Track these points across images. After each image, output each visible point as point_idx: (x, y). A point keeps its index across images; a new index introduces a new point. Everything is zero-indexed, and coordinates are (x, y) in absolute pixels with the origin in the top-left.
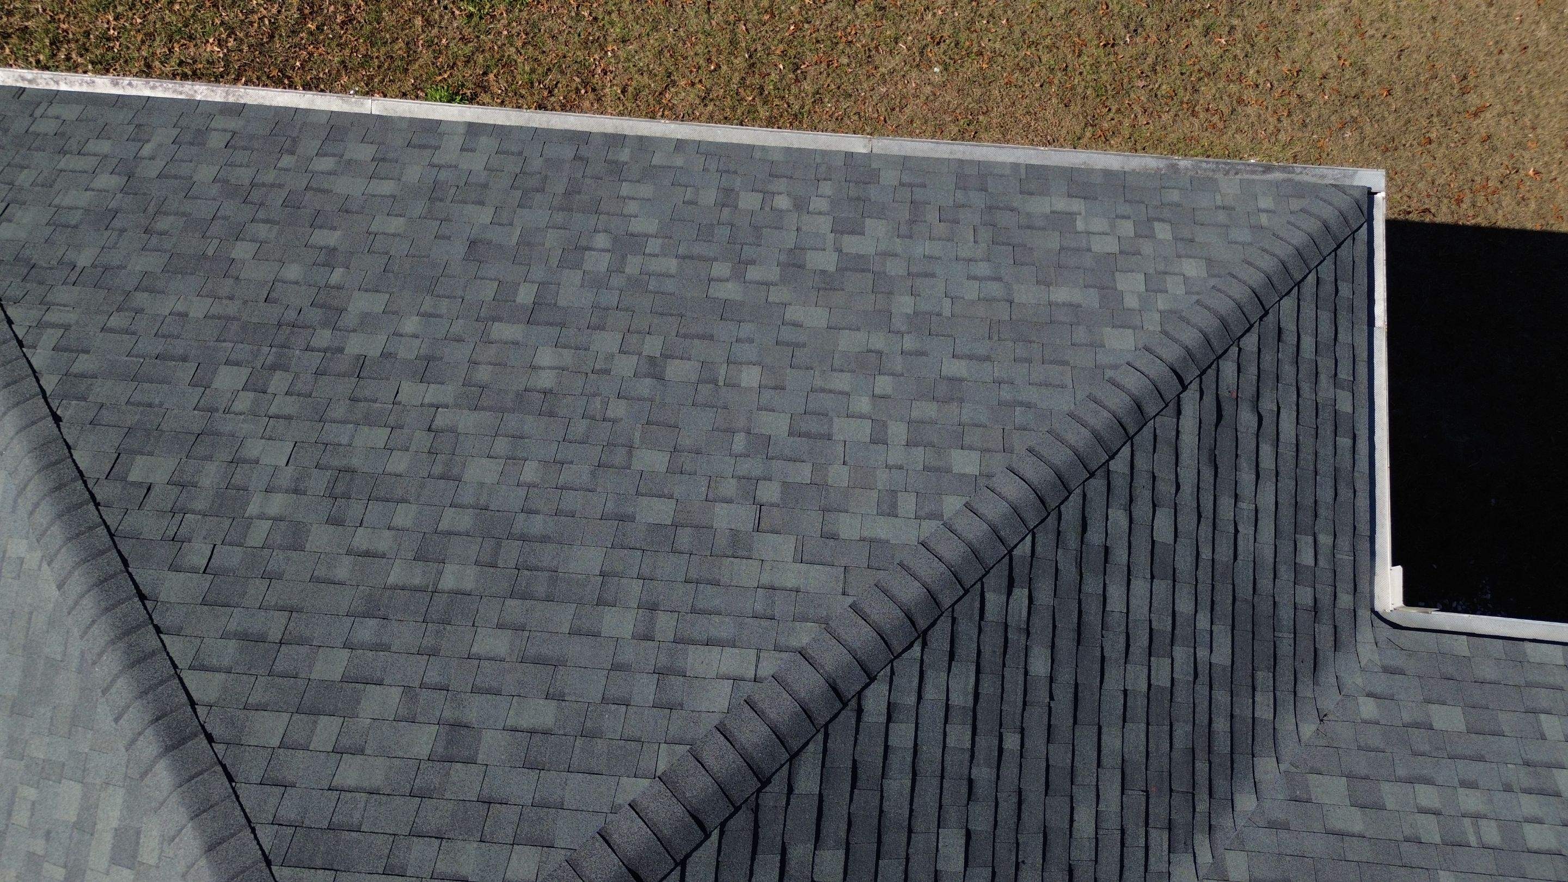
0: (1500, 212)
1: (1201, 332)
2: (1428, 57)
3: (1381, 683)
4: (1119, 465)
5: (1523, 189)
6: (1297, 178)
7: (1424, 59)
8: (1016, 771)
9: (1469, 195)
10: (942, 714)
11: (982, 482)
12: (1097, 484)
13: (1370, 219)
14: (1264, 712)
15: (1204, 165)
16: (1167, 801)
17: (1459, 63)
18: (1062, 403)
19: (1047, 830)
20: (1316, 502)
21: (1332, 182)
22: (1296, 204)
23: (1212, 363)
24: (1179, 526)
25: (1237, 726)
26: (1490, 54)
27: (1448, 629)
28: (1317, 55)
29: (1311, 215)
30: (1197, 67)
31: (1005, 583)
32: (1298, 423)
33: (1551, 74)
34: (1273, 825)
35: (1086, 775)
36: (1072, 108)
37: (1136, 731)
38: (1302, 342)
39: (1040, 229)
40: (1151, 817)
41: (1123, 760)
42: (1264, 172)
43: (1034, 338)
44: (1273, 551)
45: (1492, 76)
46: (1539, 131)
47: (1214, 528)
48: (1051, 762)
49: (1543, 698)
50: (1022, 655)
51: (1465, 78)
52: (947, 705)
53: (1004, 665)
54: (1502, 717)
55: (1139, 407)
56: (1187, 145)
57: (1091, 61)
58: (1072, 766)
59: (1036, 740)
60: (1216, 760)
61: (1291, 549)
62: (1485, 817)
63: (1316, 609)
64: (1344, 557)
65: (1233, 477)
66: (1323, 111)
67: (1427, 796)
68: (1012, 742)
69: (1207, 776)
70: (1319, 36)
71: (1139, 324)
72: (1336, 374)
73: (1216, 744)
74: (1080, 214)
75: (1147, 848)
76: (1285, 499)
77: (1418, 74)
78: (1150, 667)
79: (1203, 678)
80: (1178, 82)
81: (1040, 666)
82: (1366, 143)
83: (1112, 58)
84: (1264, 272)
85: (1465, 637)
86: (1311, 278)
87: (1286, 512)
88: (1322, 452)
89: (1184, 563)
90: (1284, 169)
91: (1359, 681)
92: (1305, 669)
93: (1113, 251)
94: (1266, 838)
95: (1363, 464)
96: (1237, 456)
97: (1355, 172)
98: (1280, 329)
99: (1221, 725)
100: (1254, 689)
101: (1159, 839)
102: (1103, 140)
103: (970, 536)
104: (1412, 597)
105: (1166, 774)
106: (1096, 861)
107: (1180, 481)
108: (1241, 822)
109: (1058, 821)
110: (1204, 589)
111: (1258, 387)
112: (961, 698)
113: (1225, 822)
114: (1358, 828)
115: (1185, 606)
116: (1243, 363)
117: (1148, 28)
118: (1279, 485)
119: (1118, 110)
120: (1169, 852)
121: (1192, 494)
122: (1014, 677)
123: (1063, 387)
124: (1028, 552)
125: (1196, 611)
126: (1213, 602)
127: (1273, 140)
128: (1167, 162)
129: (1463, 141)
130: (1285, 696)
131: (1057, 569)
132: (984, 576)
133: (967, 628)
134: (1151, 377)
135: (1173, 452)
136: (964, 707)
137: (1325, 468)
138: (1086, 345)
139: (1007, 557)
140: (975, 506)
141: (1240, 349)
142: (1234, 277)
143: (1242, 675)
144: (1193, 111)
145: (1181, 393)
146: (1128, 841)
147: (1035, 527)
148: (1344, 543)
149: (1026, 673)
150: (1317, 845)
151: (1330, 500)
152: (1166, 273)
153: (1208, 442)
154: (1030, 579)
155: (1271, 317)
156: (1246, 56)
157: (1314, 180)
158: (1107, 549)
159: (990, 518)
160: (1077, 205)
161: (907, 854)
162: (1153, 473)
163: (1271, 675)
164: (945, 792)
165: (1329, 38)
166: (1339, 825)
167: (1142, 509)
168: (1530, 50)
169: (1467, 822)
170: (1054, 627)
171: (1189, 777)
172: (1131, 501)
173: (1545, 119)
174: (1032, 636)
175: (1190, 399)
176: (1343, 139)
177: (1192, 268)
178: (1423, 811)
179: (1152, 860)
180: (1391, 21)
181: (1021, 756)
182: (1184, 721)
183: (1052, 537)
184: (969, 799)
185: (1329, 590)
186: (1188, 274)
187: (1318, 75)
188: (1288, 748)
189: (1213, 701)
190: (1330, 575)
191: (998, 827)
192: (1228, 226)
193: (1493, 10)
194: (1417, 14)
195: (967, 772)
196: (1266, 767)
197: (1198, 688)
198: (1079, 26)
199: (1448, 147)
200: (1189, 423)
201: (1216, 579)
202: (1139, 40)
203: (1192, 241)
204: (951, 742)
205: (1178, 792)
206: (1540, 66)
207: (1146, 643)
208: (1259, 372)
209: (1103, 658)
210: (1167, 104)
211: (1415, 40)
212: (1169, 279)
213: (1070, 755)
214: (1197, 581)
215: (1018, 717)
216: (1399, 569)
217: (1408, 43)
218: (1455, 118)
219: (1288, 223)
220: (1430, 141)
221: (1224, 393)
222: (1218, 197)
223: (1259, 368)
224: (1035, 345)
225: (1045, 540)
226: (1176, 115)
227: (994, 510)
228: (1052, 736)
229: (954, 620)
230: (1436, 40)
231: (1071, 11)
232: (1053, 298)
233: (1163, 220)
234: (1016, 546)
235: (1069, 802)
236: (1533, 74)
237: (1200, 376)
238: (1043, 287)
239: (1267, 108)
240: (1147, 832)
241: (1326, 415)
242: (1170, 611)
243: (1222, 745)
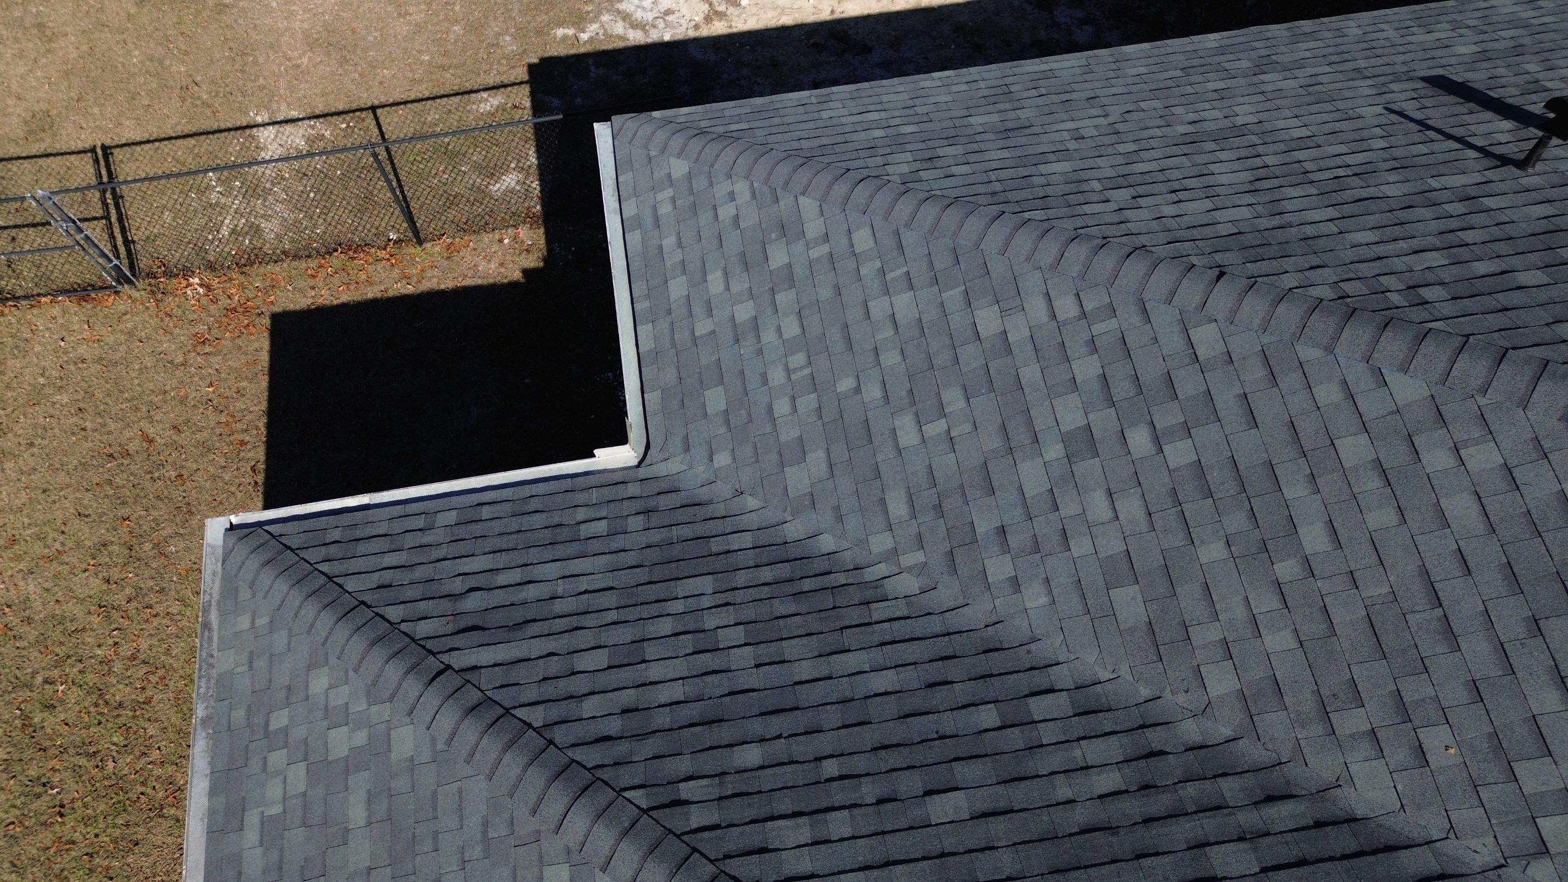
0: (252, 409)
1: (387, 662)
2: (87, 490)
3: (699, 452)
4: (537, 716)
5: (228, 393)
6: (216, 596)
7: (90, 494)
8: (856, 757)
9: (236, 436)
10: (823, 847)
11: (576, 858)
12: (560, 735)
13: (260, 524)
14: (747, 540)
15: (202, 691)
16: (845, 610)
17: (94, 462)
18: (478, 788)
19: (902, 715)
20: (546, 527)
21: (220, 564)
22: (245, 594)
23: (420, 645)
24: (590, 646)
25: (765, 561)
26: (86, 438)
27: (641, 408)
28: (80, 592)
29: (255, 578)
30: (92, 709)
31: (678, 810)
32: (473, 555)
33: (108, 386)
34: (840, 518)
35: (842, 688)
36: (139, 837)
37: (791, 649)
38: (390, 565)
39: (281, 857)
40: (862, 621)
41: (820, 656)
42: (209, 630)
43: (410, 834)
44: (600, 557)
45: (109, 433)
46: (168, 388)
47: (587, 612)
48: (840, 724)
49: (682, 336)
50: (746, 775)
51: (111, 455)
52: (813, 844)
53: (760, 792)
54: (705, 361)
55: (473, 709)
56: (185, 702)
57: (81, 828)
58: (838, 703)
59: (823, 743)
60: (798, 574)
61: (595, 541)
62: (786, 365)
63: (647, 512)
64: (595, 495)
65: (534, 605)
66: (147, 576)
67: (782, 407)
68: (831, 768)
69: (813, 579)
70: (60, 594)
71: (384, 726)
72: (420, 530)
73: (784, 575)
74: (263, 812)
75: (890, 620)
76: (548, 554)
77: (107, 496)
78: (729, 648)
79: (729, 597)
80: (109, 725)
81: (752, 755)
82: (181, 531)
83: (79, 804)
84: (320, 612)
85: (645, 395)
86: (324, 567)
87: (560, 551)
88: (497, 531)
89: (624, 634)
90: (206, 611)
91: (702, 468)
92: (701, 512)
93: (304, 768)
94: (852, 523)
95: (506, 494)
96: (512, 605)
97: (209, 545)
98: (378, 587)
99: (767, 574)
100: (728, 552)
101: (879, 611)
102: (177, 793)
103: (636, 858)
104: (620, 438)
105: (823, 615)
106: (915, 663)
107: (545, 653)
108: (845, 545)
109: (891, 707)
110: (645, 611)
111: (440, 597)
112: (801, 831)
113: (848, 558)
114: (821, 454)
115: (666, 627)
116: (417, 616)
117: (42, 771)
118: (535, 562)
119: (143, 784)
120: (887, 600)
121: (555, 640)
122: (768, 779)
123: (460, 791)
124: (641, 792)
125: (669, 615)
126: (656, 602)
127: (179, 617)
128: (199, 728)
129: (180, 449)
130: (728, 525)
131: (654, 758)
132: (675, 834)
133: (734, 840)
134: (440, 703)
135: (517, 666)
136: (811, 826)
137: (514, 524)
138: (412, 776)
139: (651, 813)
140: (603, 860)
141: (403, 621)
142: (326, 640)
143: (718, 564)
144: (144, 703)
145: (454, 669)
146: (888, 638)
147: (614, 790)
148: (581, 498)
149: (762, 767)
150: (845, 483)
151: (544, 515)
152: (326, 708)
153: (502, 635)
154: (668, 783)
155: (367, 598)
156: (80, 661)
157: (218, 583)
158: (624, 711)
159: (613, 841)
160: (253, 818)
161: (965, 852)
162: (540, 681)
163: (712, 539)
164: (896, 827)
165: (64, 584)
166: (824, 467)
167: (579, 684)
168: (82, 405)
169: (793, 377)
170: (711, 748)
171: (818, 594)
172: (571, 697)
173: (155, 385)
174: (725, 769)
175: (458, 660)
176: (177, 552)
177: (319, 683)
178: (795, 409)
179: (899, 614)
180: (47, 529)
181: (842, 755)
182: (771, 607)
183: (621, 770)
184: (895, 800)
185: (626, 503)
186: (326, 685)
187: (105, 587)
188: (771, 515)
189: (746, 585)
190: (612, 505)
191: (913, 764)
192: (271, 655)
193: (38, 441)
194: (39, 507)
195: (872, 808)
196: (794, 530)
197: (739, 601)
198: (34, 851)
199: (186, 460)
200: (485, 656)
201: (634, 603)
202: (56, 779)
203: (289, 688)
204: (847, 831)
205: (834, 601)
206: (99, 395)
207: (708, 655)
208: (425, 599)
209: (730, 694)
210: (135, 733)
211: (68, 505)
212: (332, 704)
213: (828, 707)
214: (640, 619)
215: (805, 766)
216: (596, 452)
217: (72, 510)
218: (154, 459)
219: (265, 597)
220: (180, 476)
221: (450, 628)
222: (239, 670)
223: (421, 600)
224: (417, 831)
225: (626, 777)
226: (149, 720)
227: (603, 838)
228: (815, 729)
229: (727, 857)
230: (68, 486)
231: (14, 865)
232: (362, 822)
233: (267, 724)
234: (638, 807)
235: (871, 700)
236: (108, 400)
237: (434, 654)
238: (350, 836)
239: (142, 630)
240: (876, 623)
241: (462, 532)
242: (673, 638)
243: (784, 571)
